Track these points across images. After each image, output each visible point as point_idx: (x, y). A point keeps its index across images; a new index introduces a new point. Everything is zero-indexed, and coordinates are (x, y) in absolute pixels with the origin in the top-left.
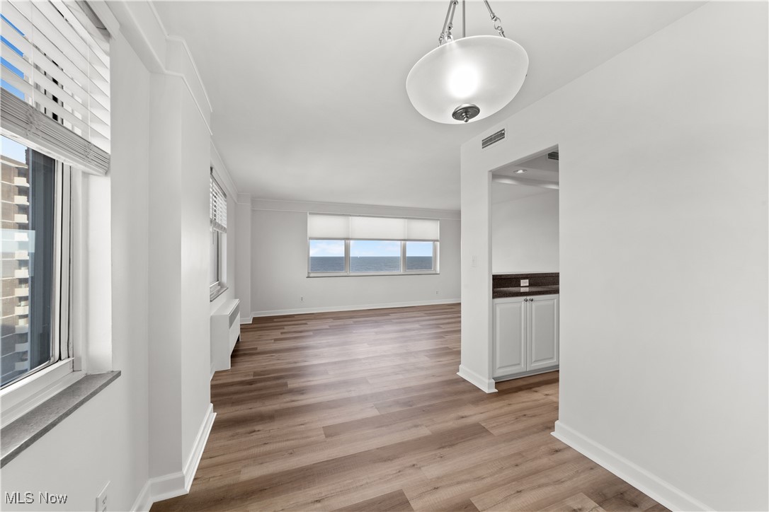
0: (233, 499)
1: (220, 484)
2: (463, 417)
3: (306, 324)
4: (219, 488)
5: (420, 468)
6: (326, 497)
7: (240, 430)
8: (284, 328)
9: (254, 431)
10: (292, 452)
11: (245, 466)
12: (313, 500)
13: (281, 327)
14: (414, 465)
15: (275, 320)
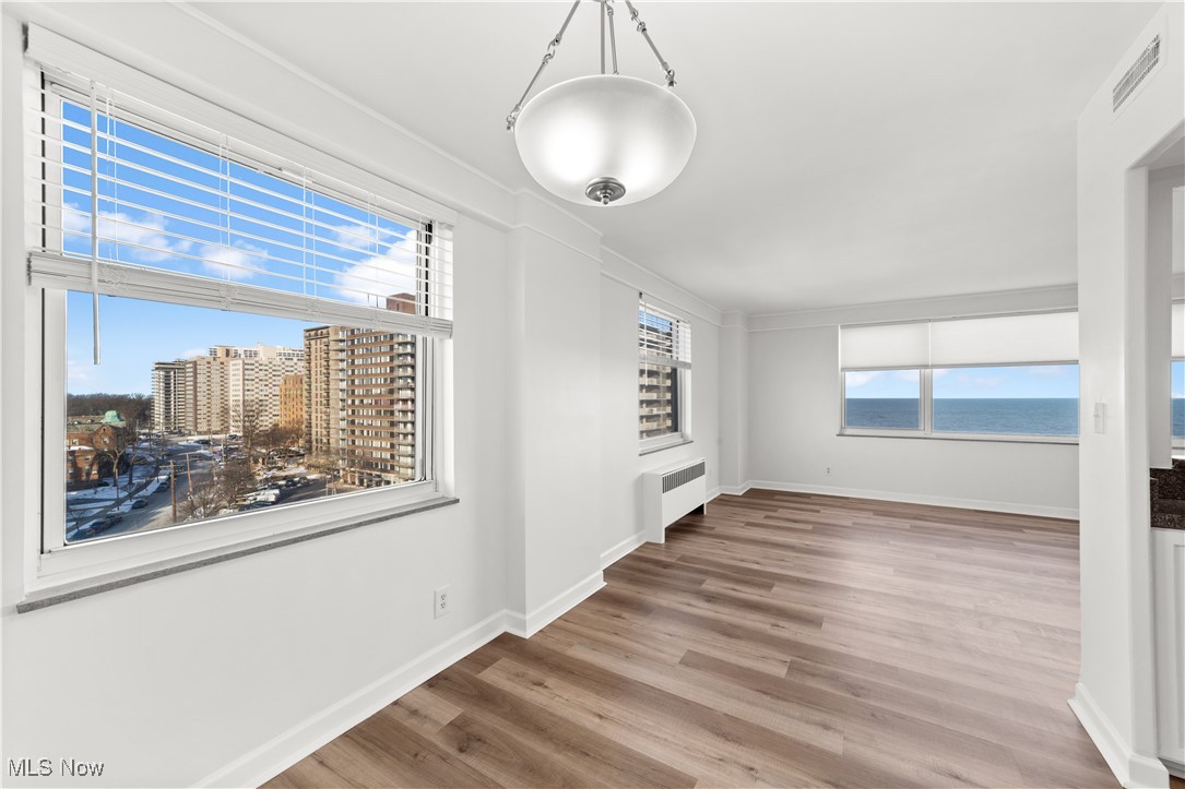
0: (546, 664)
1: (550, 646)
2: (957, 777)
3: (818, 512)
4: (547, 649)
5: (756, 779)
6: (611, 720)
7: (610, 610)
8: (775, 511)
9: (619, 617)
10: (628, 655)
11: (580, 644)
12: (598, 712)
13: (774, 508)
14: (752, 769)
15: (777, 497)
